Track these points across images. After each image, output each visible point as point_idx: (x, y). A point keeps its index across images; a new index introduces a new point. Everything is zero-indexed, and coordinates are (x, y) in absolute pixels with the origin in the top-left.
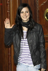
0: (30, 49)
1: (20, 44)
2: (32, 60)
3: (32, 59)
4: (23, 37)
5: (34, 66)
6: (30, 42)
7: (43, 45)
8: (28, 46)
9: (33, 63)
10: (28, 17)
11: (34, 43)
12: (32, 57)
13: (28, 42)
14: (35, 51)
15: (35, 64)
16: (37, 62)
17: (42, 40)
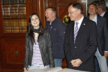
0: (40, 52)
1: (33, 48)
2: (43, 62)
3: (43, 60)
4: (35, 42)
5: (45, 66)
6: (41, 46)
7: (51, 49)
8: (39, 50)
9: (44, 64)
10: (38, 23)
11: (44, 47)
12: (42, 59)
13: (39, 46)
14: (45, 54)
15: (45, 65)
16: (47, 63)
17: (50, 44)
